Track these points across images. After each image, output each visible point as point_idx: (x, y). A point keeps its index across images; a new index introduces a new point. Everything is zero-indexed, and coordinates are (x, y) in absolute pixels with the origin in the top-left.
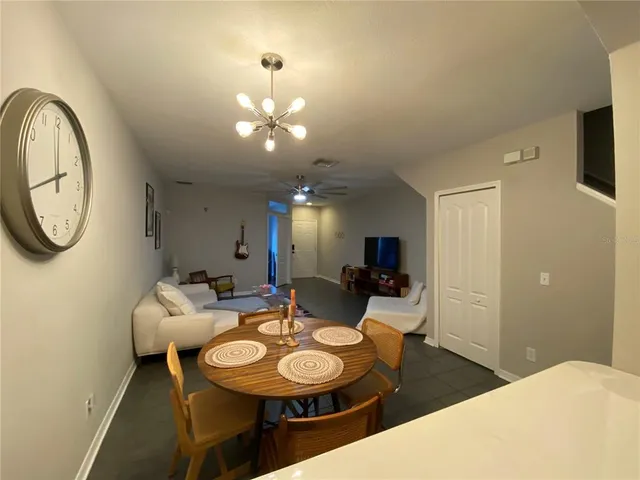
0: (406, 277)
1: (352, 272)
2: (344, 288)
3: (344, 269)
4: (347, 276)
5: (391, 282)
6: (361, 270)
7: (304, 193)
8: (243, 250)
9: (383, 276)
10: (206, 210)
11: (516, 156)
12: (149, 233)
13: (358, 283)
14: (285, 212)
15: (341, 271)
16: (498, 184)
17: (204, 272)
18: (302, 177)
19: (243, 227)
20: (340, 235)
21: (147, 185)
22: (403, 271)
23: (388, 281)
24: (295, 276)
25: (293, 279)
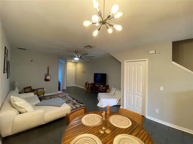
0: (108, 86)
1: (89, 84)
2: (86, 90)
3: (86, 83)
4: (87, 85)
5: (104, 88)
6: (92, 84)
7: (78, 57)
8: (48, 78)
9: (101, 86)
10: (32, 61)
11: (153, 52)
12: (5, 71)
13: (92, 88)
14: (64, 63)
15: (85, 84)
16: (147, 60)
17: (30, 87)
18: (78, 51)
19: (48, 69)
20: (84, 72)
21: (5, 47)
22: (107, 84)
23: (103, 87)
24: (67, 86)
25: (67, 87)
